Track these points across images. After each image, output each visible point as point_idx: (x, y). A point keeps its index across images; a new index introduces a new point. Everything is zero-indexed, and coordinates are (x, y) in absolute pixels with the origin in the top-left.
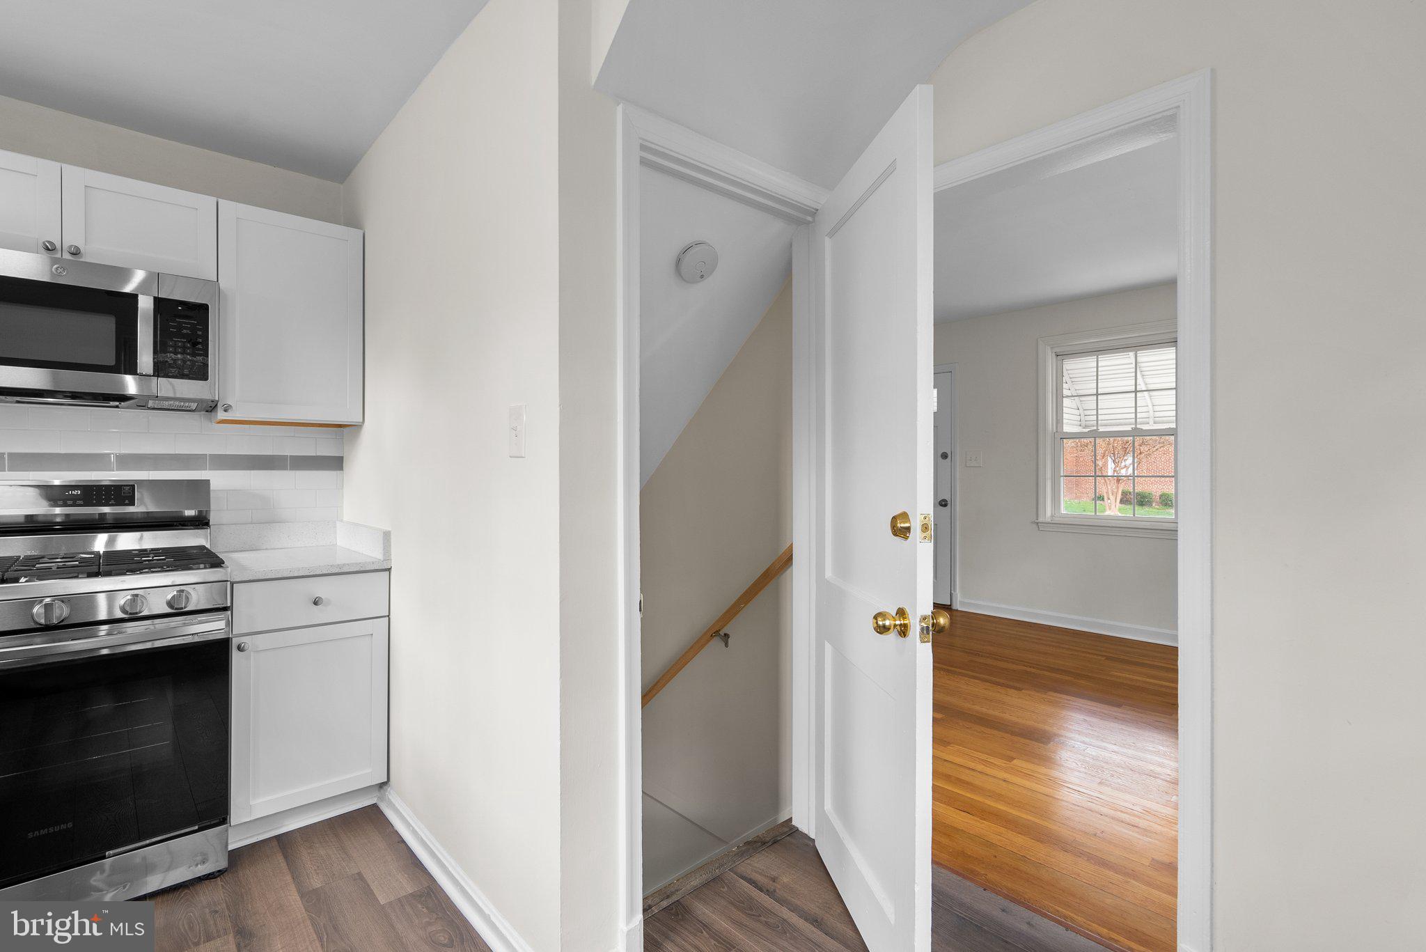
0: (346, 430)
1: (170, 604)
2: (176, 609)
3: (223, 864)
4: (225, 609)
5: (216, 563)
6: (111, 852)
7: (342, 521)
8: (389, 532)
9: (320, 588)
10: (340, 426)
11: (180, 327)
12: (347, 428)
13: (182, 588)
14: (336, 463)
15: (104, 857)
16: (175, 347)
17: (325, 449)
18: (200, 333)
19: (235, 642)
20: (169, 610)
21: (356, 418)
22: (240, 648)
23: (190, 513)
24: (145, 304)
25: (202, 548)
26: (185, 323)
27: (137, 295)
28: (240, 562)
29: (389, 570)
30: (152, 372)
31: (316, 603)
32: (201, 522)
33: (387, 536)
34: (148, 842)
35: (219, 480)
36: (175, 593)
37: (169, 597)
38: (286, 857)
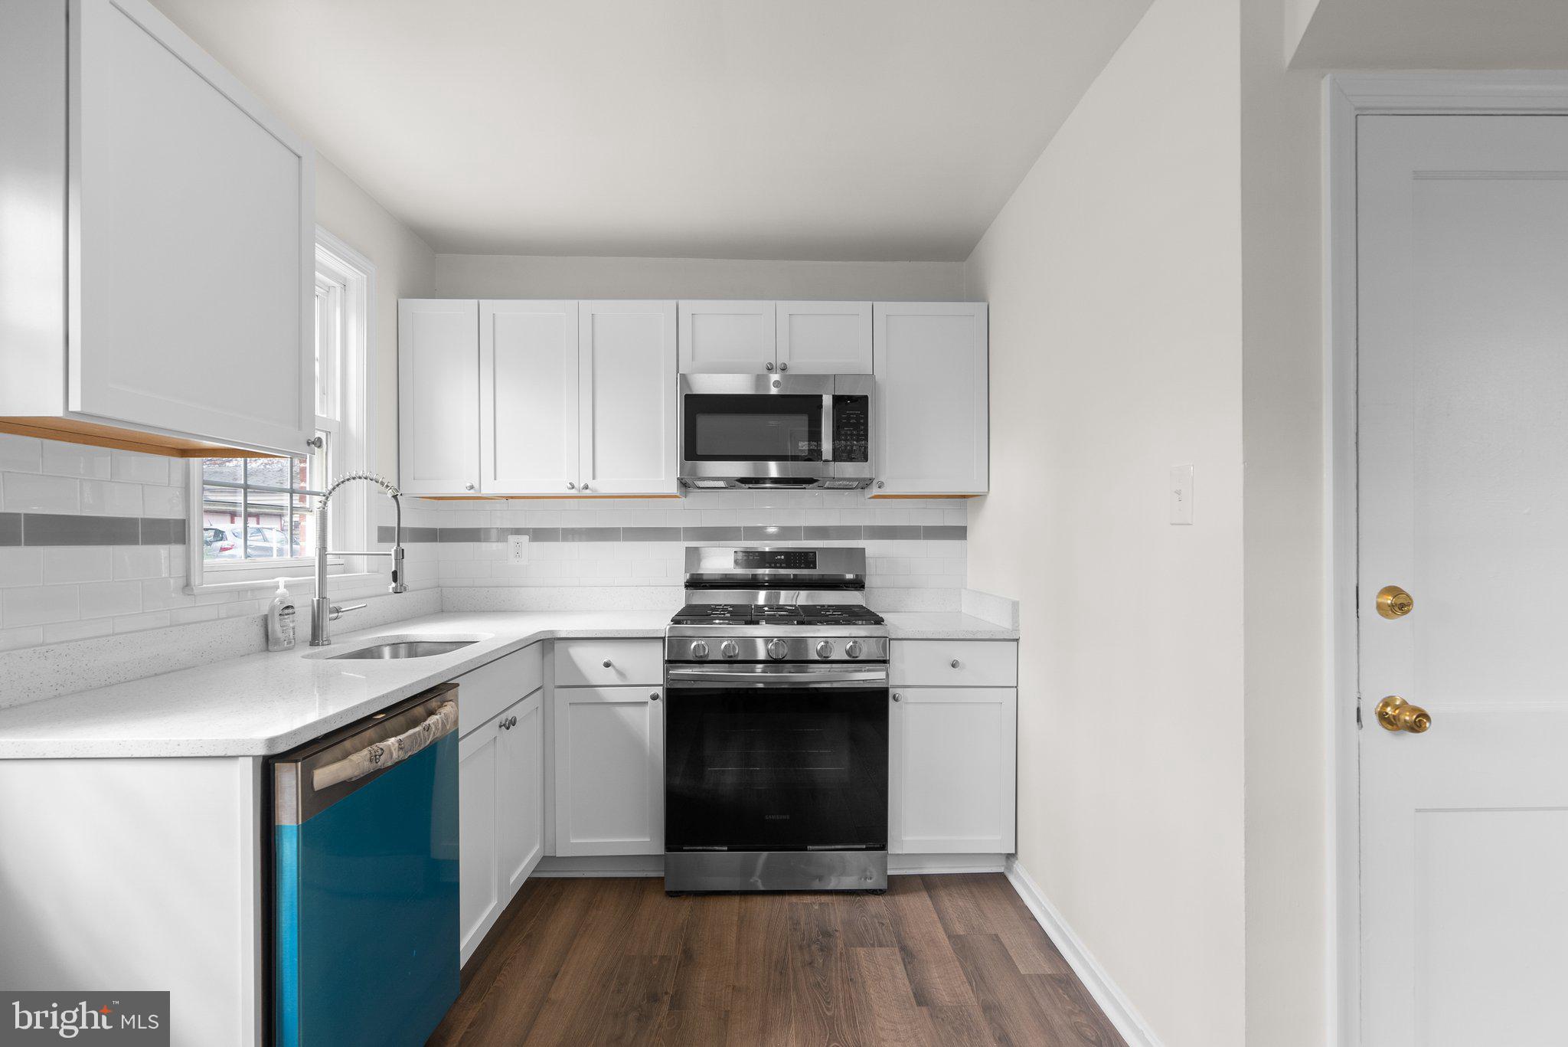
0: (969, 501)
1: (848, 653)
2: (853, 657)
3: (884, 885)
4: (885, 662)
5: (879, 621)
6: (811, 847)
7: (965, 589)
8: (1018, 603)
9: (957, 651)
10: (964, 497)
11: (849, 418)
12: (971, 499)
13: (857, 639)
14: (959, 533)
15: (806, 850)
16: (846, 435)
17: (949, 518)
18: (862, 421)
19: (891, 691)
20: (846, 658)
21: (983, 489)
22: (895, 699)
23: (850, 576)
24: (827, 401)
25: (861, 607)
26: (852, 414)
27: (821, 396)
28: (896, 622)
29: (1017, 640)
30: (831, 457)
31: (953, 666)
32: (858, 585)
33: (1015, 605)
34: (833, 847)
35: (873, 548)
36: (851, 643)
37: (848, 647)
38: (931, 897)
